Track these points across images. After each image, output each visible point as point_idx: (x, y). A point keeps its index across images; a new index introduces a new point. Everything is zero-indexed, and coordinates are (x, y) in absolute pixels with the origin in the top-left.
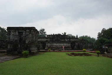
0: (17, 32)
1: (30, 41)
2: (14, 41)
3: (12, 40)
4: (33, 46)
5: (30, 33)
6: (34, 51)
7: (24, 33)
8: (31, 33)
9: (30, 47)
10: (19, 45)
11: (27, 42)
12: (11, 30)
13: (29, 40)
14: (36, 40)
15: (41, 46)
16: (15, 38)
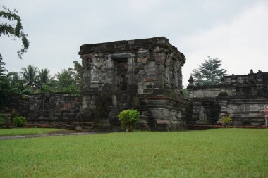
0: (109, 60)
1: (150, 86)
2: (101, 90)
3: (97, 86)
4: (162, 101)
5: (149, 60)
6: (167, 122)
7: (130, 61)
8: (154, 60)
9: (152, 107)
10: (115, 97)
11: (141, 91)
12: (93, 52)
13: (148, 84)
14: (172, 85)
15: (202, 115)
16: (104, 78)
